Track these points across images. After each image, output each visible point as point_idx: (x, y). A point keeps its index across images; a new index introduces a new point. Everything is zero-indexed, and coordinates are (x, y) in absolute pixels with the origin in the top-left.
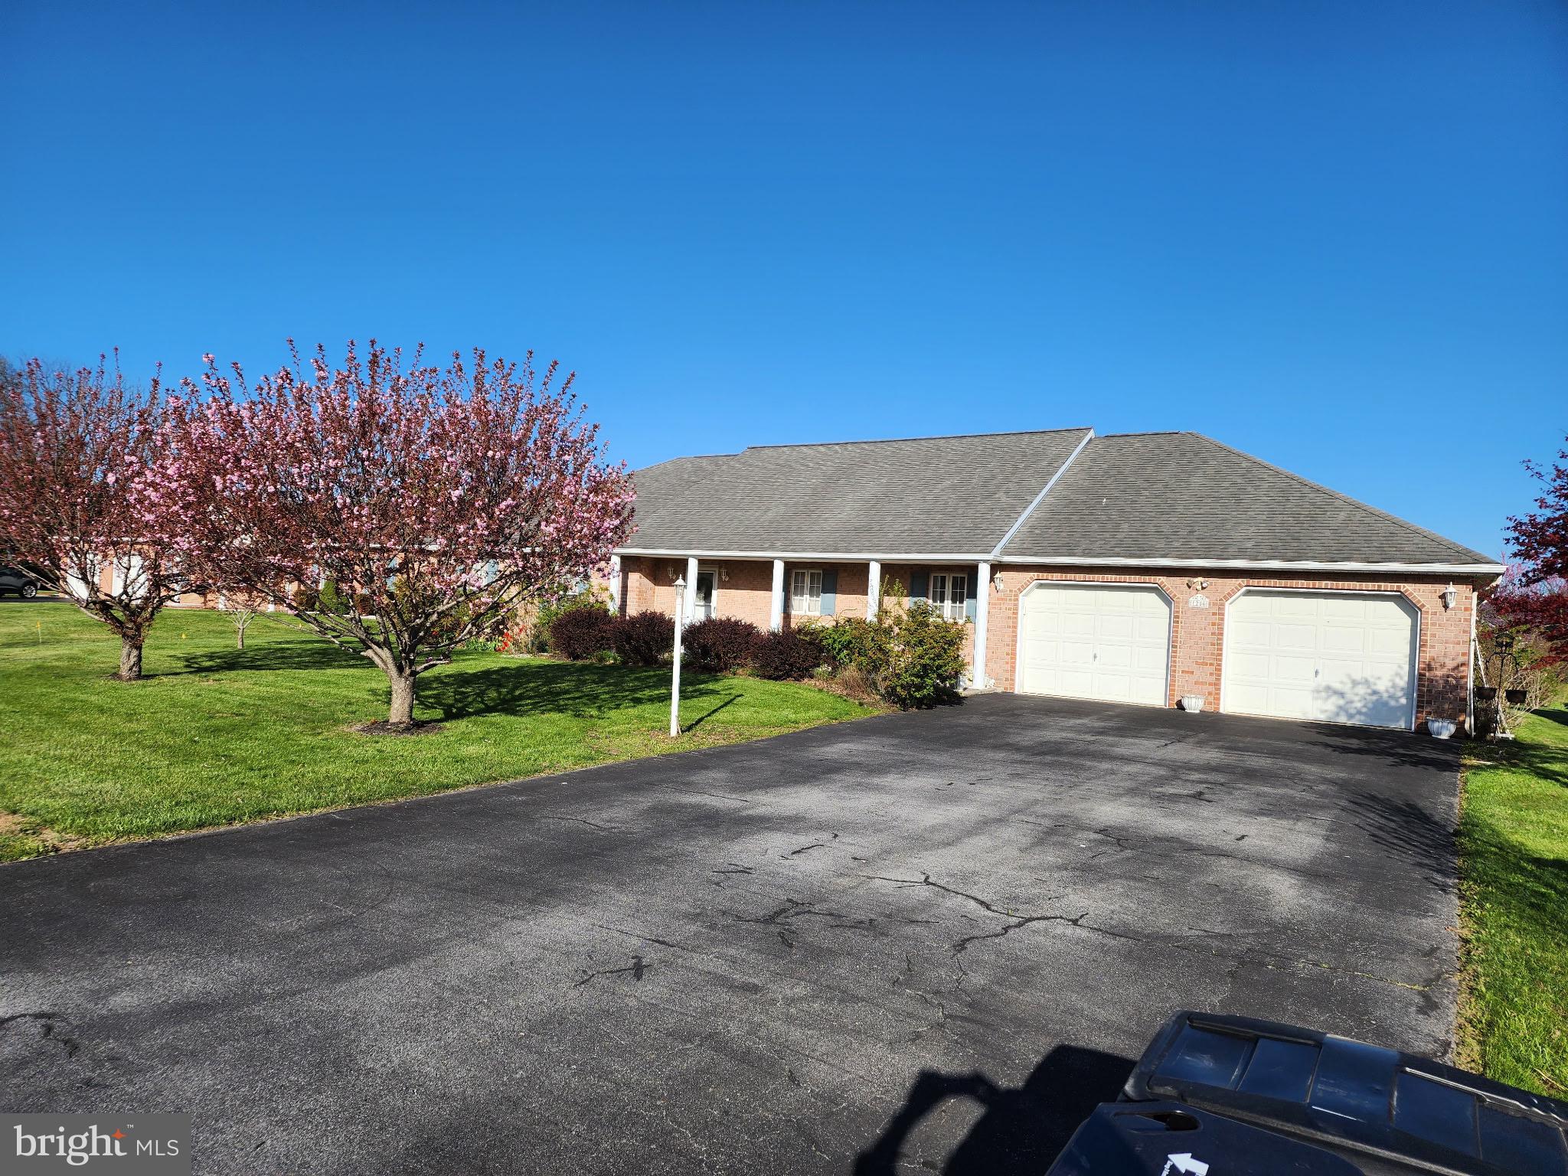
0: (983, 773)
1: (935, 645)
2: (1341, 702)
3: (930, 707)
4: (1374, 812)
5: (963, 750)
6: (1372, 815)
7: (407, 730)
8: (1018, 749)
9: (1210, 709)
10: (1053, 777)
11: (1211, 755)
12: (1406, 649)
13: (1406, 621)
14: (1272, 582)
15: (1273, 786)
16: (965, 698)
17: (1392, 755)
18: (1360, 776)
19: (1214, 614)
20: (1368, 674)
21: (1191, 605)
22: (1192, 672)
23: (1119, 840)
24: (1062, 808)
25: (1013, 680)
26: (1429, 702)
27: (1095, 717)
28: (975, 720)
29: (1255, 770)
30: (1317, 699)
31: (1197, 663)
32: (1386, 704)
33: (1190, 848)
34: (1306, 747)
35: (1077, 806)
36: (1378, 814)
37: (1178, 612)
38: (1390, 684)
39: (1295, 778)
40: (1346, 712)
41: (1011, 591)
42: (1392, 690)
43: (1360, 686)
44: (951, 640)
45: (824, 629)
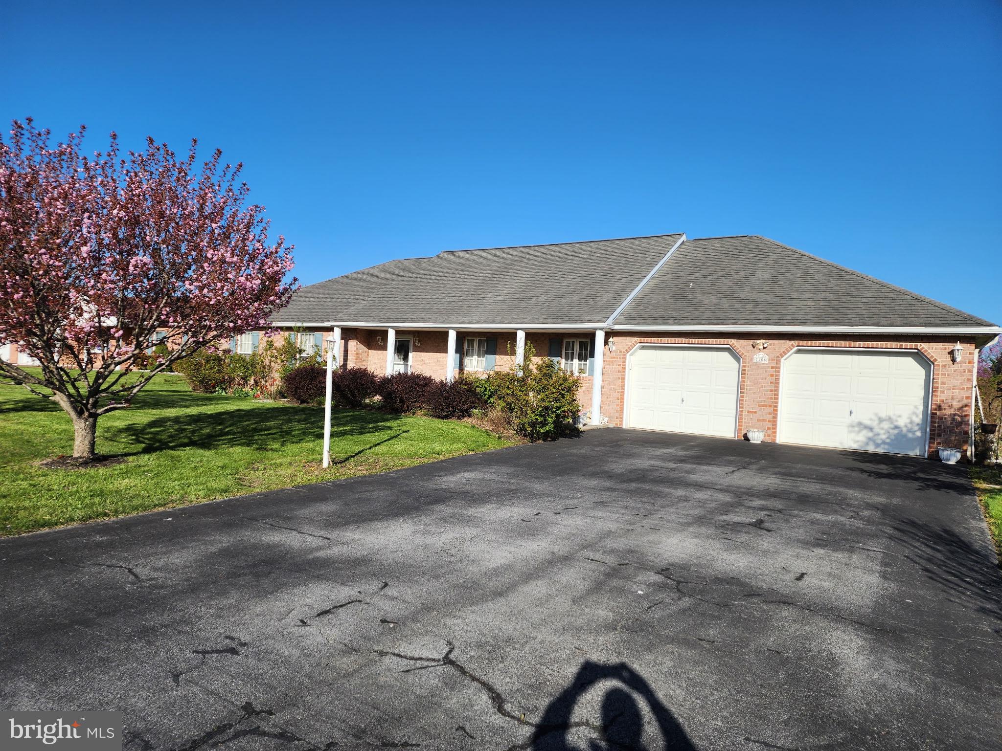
0: (571, 502)
1: (555, 391)
2: (870, 434)
3: (554, 439)
4: (918, 540)
5: (564, 478)
6: (917, 544)
7: (85, 464)
8: (610, 476)
9: (769, 440)
10: (632, 505)
11: (770, 481)
12: (921, 393)
13: (922, 372)
14: (817, 343)
15: (825, 513)
16: (583, 432)
17: (916, 479)
18: (896, 501)
19: (772, 368)
20: (891, 413)
21: (755, 361)
22: (755, 412)
23: (679, 582)
24: (632, 542)
25: (622, 418)
26: (939, 435)
27: (680, 447)
28: (585, 450)
29: (807, 496)
30: (851, 432)
31: (759, 406)
32: (905, 436)
33: (751, 593)
34: (847, 473)
35: (646, 539)
36: (923, 543)
37: (745, 366)
38: (908, 421)
39: (842, 504)
40: (874, 441)
41: (621, 352)
42: (909, 426)
43: (884, 423)
44: (568, 387)
45: (478, 380)
